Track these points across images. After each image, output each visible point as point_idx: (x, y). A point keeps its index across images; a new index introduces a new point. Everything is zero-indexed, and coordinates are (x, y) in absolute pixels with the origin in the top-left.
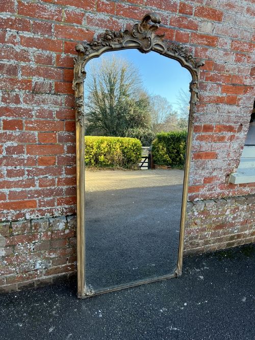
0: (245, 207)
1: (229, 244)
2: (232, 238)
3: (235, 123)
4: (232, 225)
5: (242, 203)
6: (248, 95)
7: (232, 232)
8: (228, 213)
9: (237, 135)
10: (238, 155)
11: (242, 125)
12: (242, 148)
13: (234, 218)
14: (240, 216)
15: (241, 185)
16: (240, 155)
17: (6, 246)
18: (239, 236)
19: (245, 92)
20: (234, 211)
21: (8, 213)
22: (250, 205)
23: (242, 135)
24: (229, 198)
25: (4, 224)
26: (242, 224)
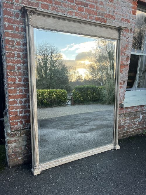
0: (129, 118)
1: (123, 136)
2: (124, 133)
3: (121, 81)
4: (124, 127)
5: (128, 116)
6: (126, 68)
7: (124, 130)
8: (121, 121)
9: (122, 86)
10: (124, 95)
11: (124, 81)
12: (125, 91)
13: (125, 124)
14: (127, 122)
15: (126, 108)
16: (125, 94)
17: (27, 140)
18: (127, 132)
19: (124, 68)
20: (124, 120)
21: (28, 125)
22: (131, 117)
23: (125, 85)
24: (122, 114)
25: (26, 130)
26: (128, 126)
